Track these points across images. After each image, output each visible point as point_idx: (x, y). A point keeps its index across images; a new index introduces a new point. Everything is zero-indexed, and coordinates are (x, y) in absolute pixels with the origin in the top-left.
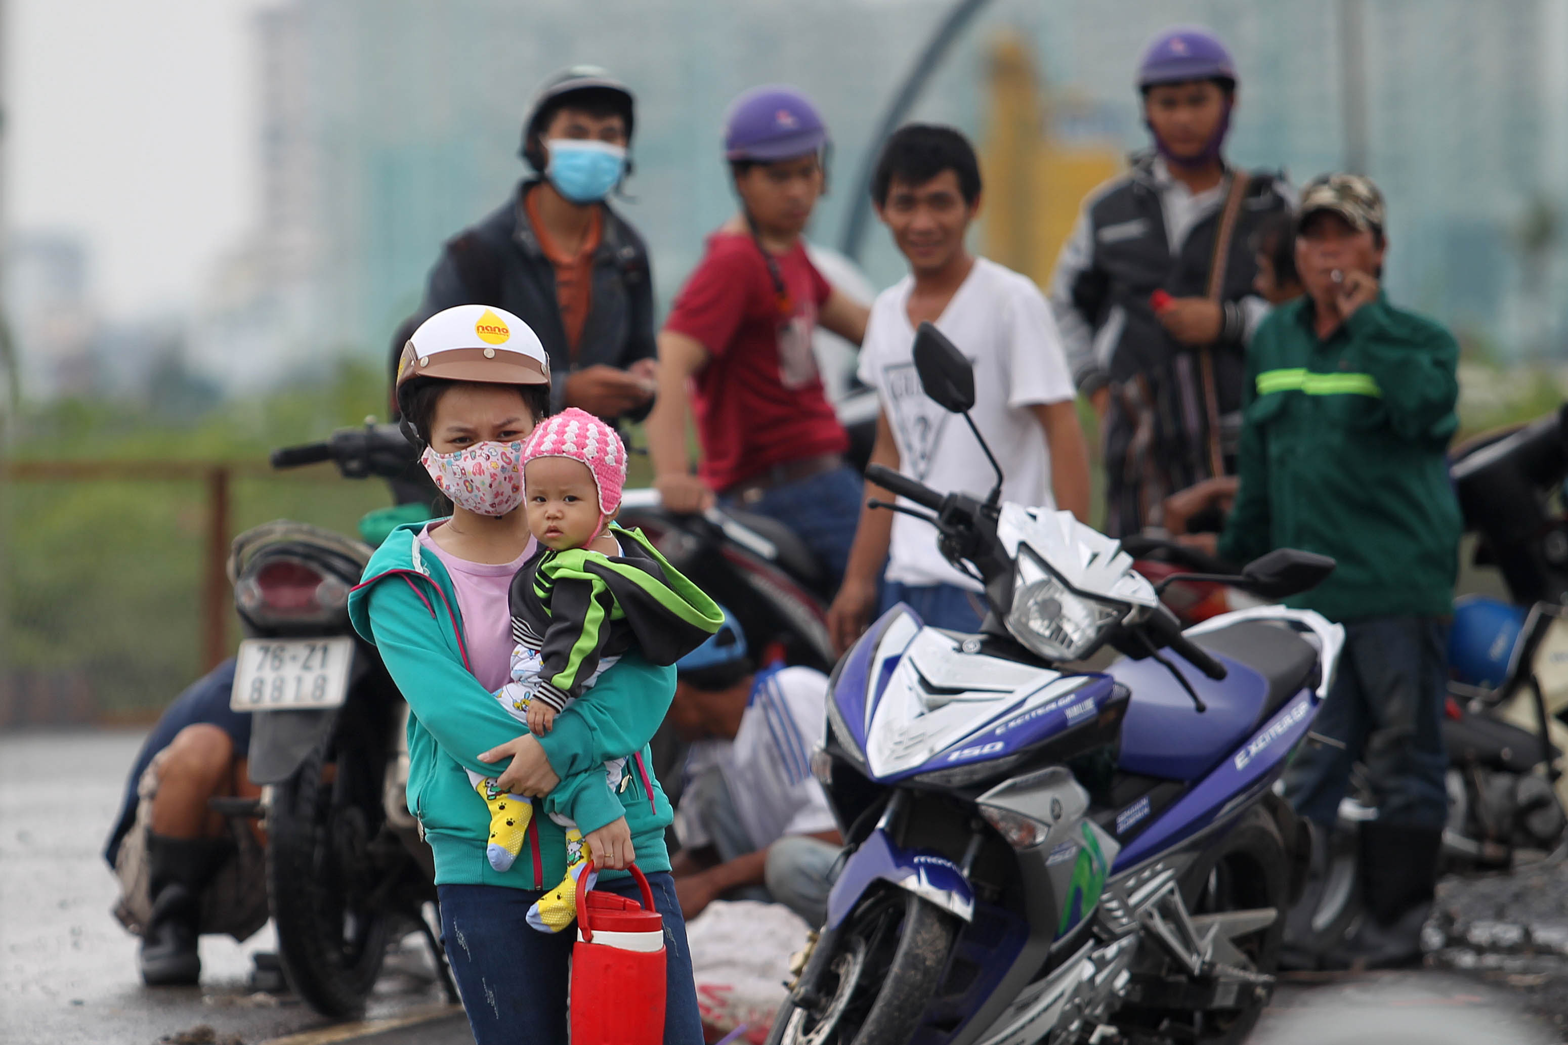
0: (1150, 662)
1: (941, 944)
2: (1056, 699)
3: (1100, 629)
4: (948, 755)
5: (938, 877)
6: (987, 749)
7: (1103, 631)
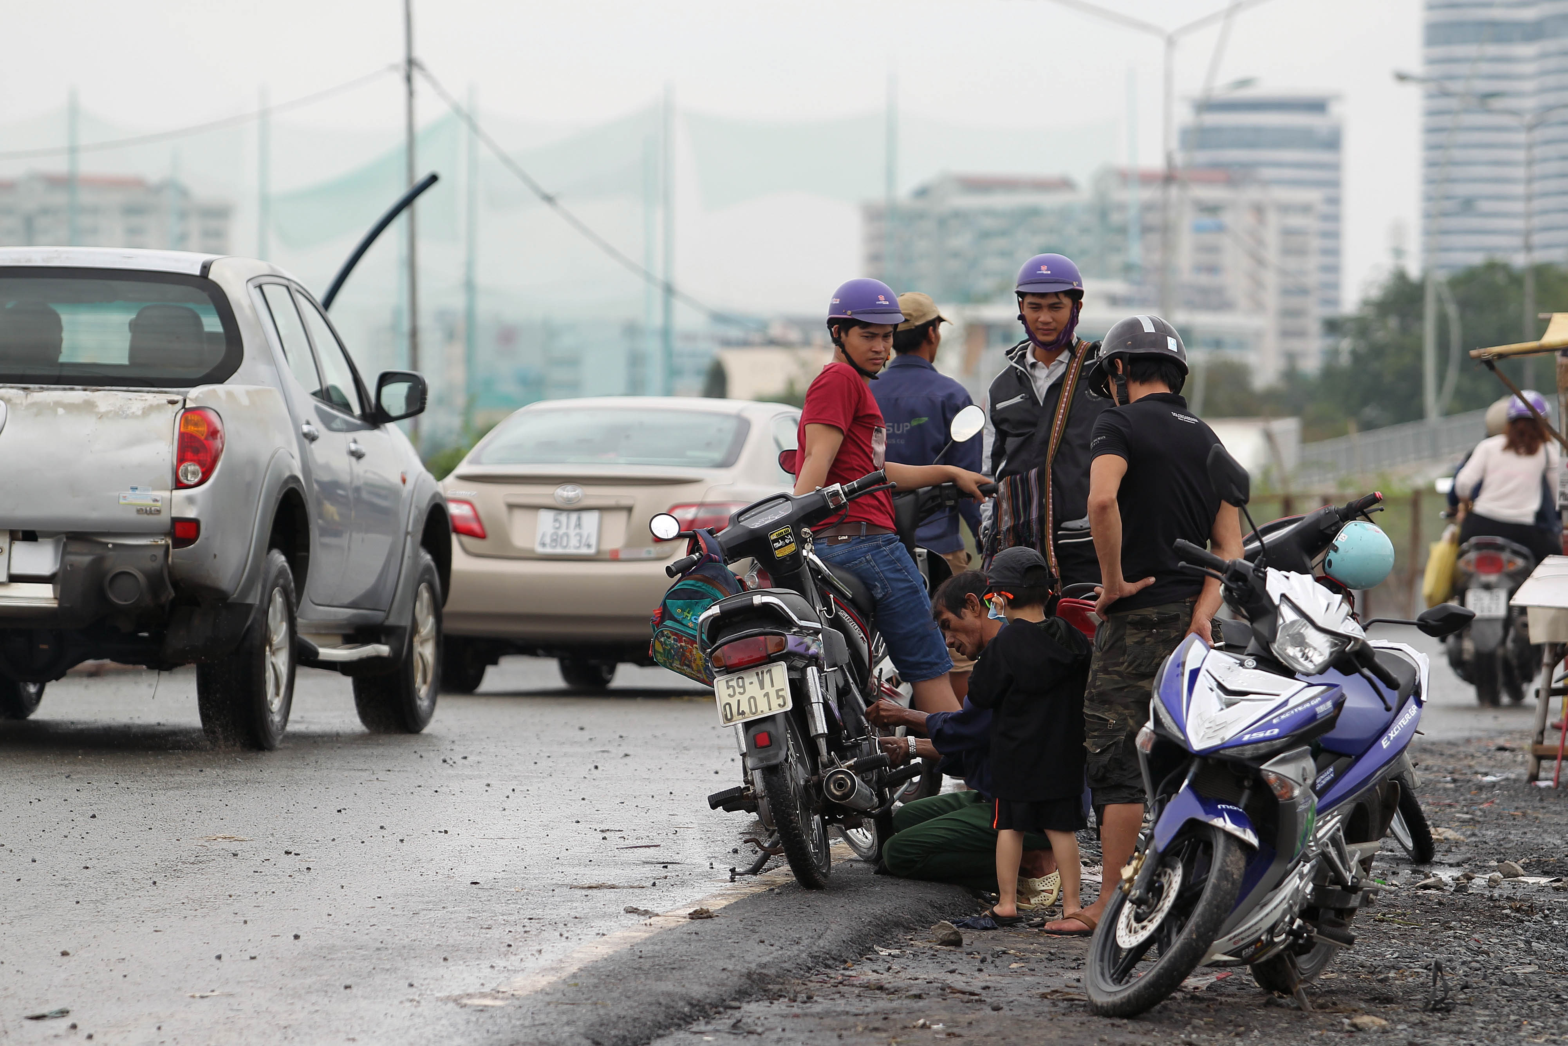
0: (1357, 676)
1: (1242, 864)
2: (1308, 700)
3: (1331, 654)
4: (1242, 737)
5: (1236, 818)
6: (1268, 733)
7: (1334, 655)
